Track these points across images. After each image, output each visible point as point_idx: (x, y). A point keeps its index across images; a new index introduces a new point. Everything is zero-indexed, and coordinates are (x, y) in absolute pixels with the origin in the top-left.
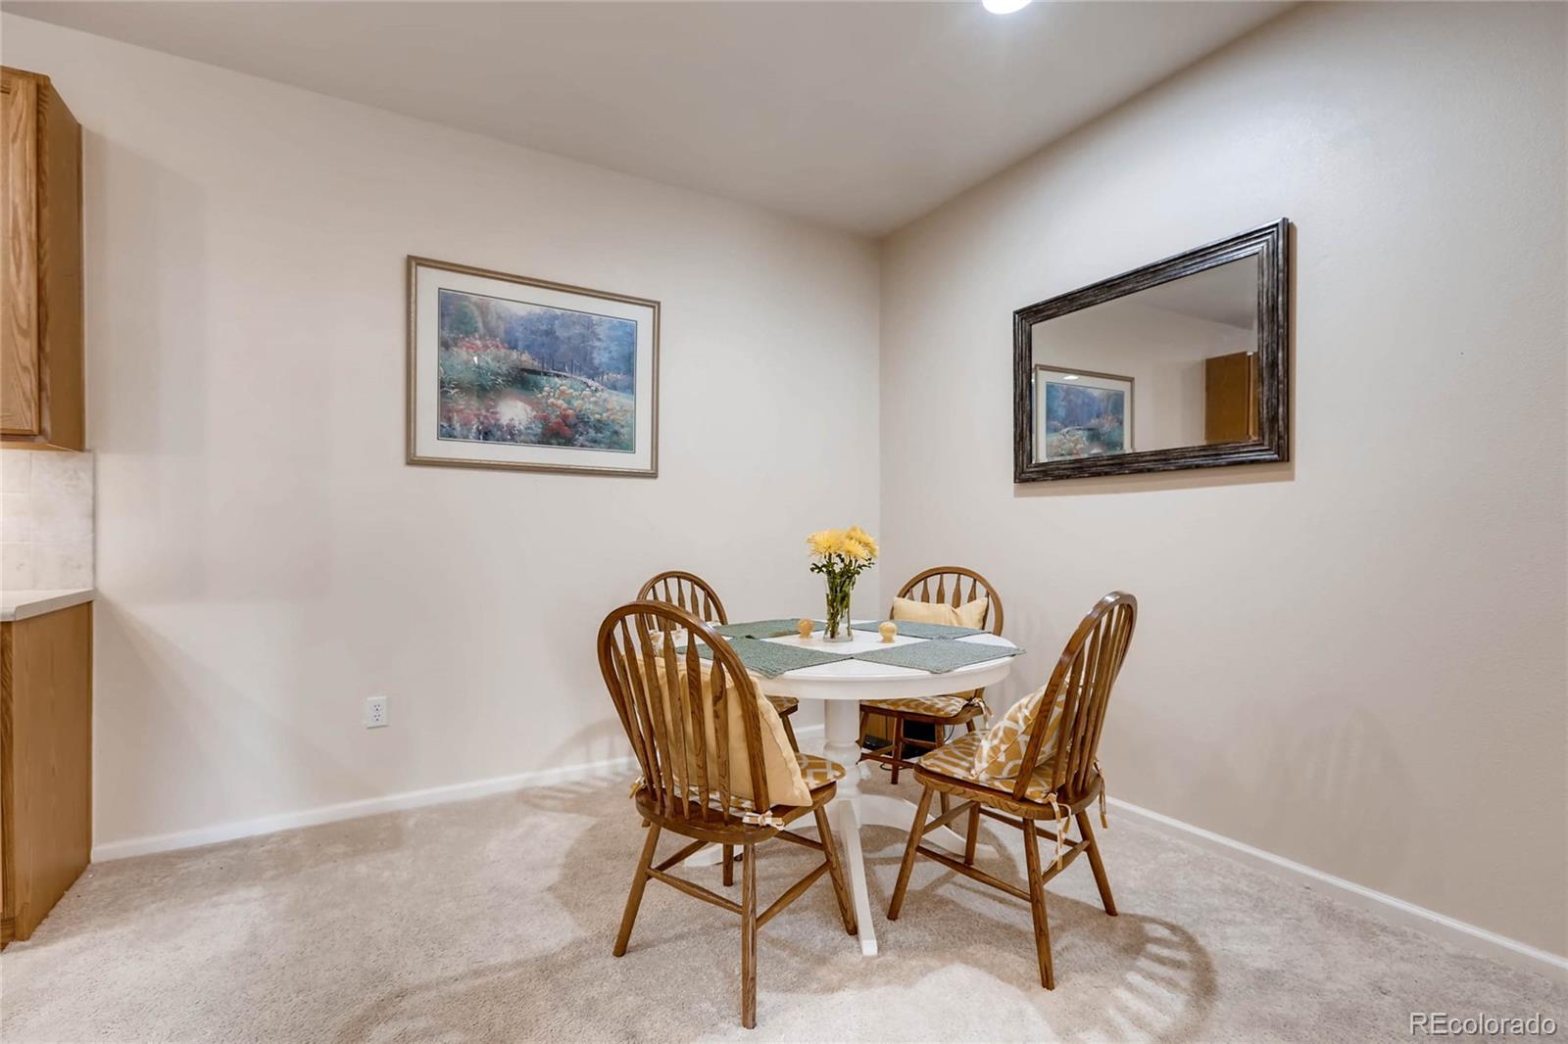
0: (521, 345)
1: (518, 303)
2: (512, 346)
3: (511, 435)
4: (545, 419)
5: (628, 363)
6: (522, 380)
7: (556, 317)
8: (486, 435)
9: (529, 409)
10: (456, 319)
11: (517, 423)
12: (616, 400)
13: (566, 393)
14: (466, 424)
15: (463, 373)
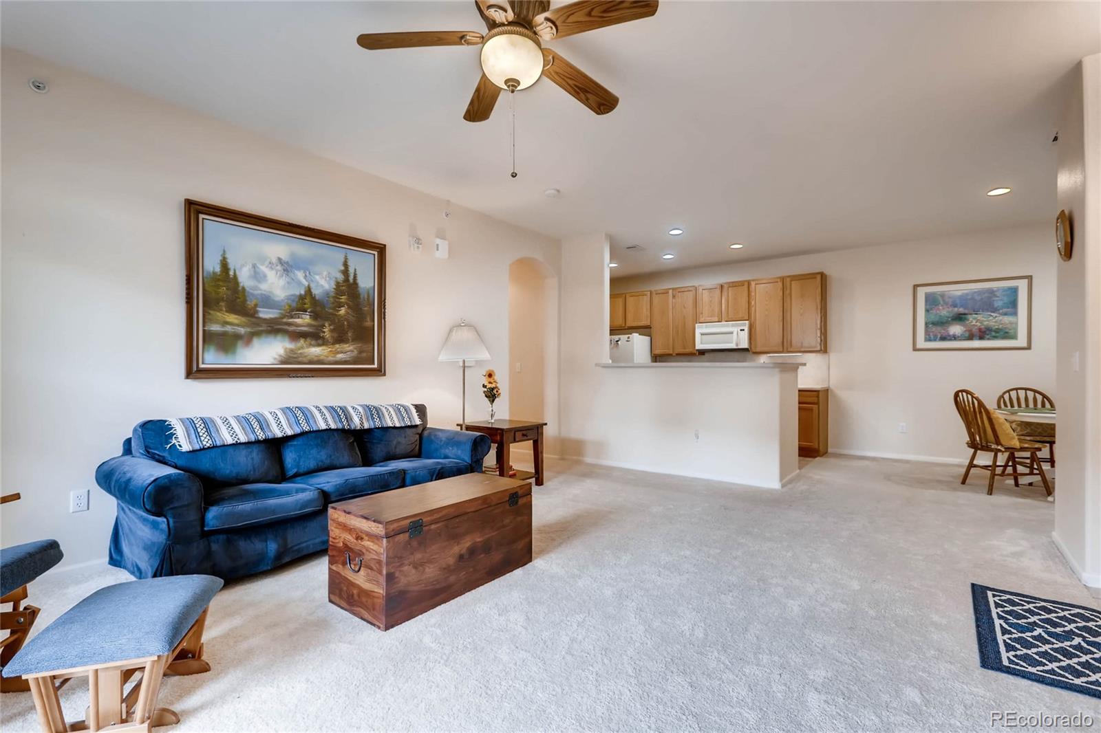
0: (959, 305)
1: (959, 291)
2: (955, 306)
3: (953, 338)
4: (970, 331)
5: (1013, 304)
6: (959, 318)
7: (975, 292)
8: (943, 339)
9: (962, 328)
10: (931, 301)
11: (957, 333)
12: (1007, 319)
13: (982, 319)
14: (935, 336)
15: (933, 318)
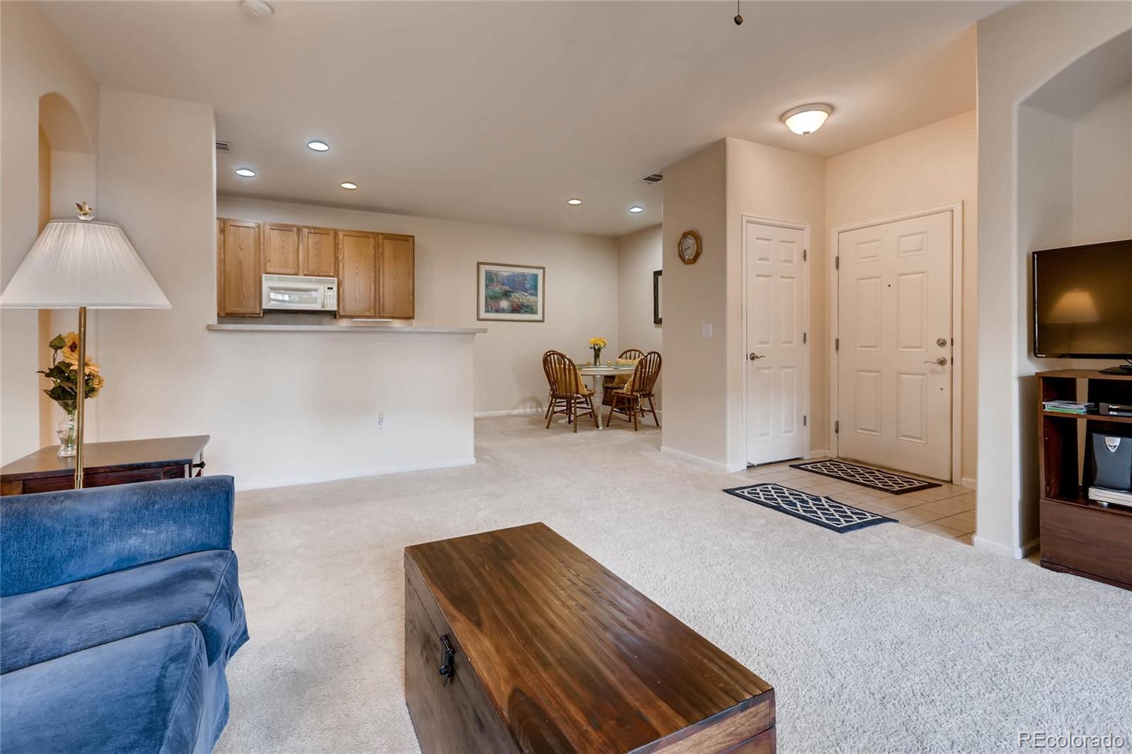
0: (506, 284)
1: (506, 272)
2: (504, 285)
3: (503, 311)
4: (512, 306)
5: (535, 287)
6: (506, 294)
7: (515, 275)
8: (497, 311)
9: (508, 303)
10: (490, 278)
11: (505, 307)
12: (532, 298)
13: (519, 297)
14: (492, 308)
15: (490, 293)
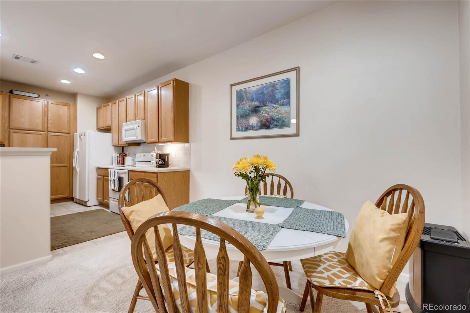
0: (255, 99)
1: (253, 87)
2: (253, 100)
3: (252, 128)
4: (261, 121)
5: (287, 95)
6: (255, 110)
7: (264, 87)
8: (247, 129)
9: (257, 118)
10: (240, 96)
11: (254, 124)
12: (283, 109)
13: (269, 111)
14: (242, 127)
15: (241, 112)
